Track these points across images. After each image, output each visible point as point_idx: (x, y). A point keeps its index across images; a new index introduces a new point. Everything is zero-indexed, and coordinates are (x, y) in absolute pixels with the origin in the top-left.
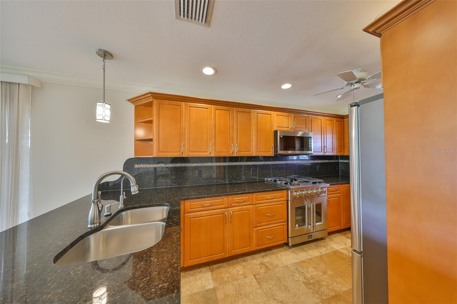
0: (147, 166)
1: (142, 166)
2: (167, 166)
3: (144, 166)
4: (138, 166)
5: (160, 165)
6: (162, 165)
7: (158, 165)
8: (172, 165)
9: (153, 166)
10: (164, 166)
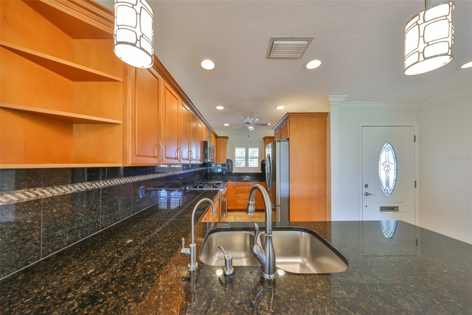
0: (41, 194)
1: (22, 196)
2: (96, 186)
3: (31, 194)
4: (6, 198)
5: (80, 187)
6: (85, 186)
7: (75, 188)
8: (105, 182)
9: (61, 190)
10: (88, 187)
